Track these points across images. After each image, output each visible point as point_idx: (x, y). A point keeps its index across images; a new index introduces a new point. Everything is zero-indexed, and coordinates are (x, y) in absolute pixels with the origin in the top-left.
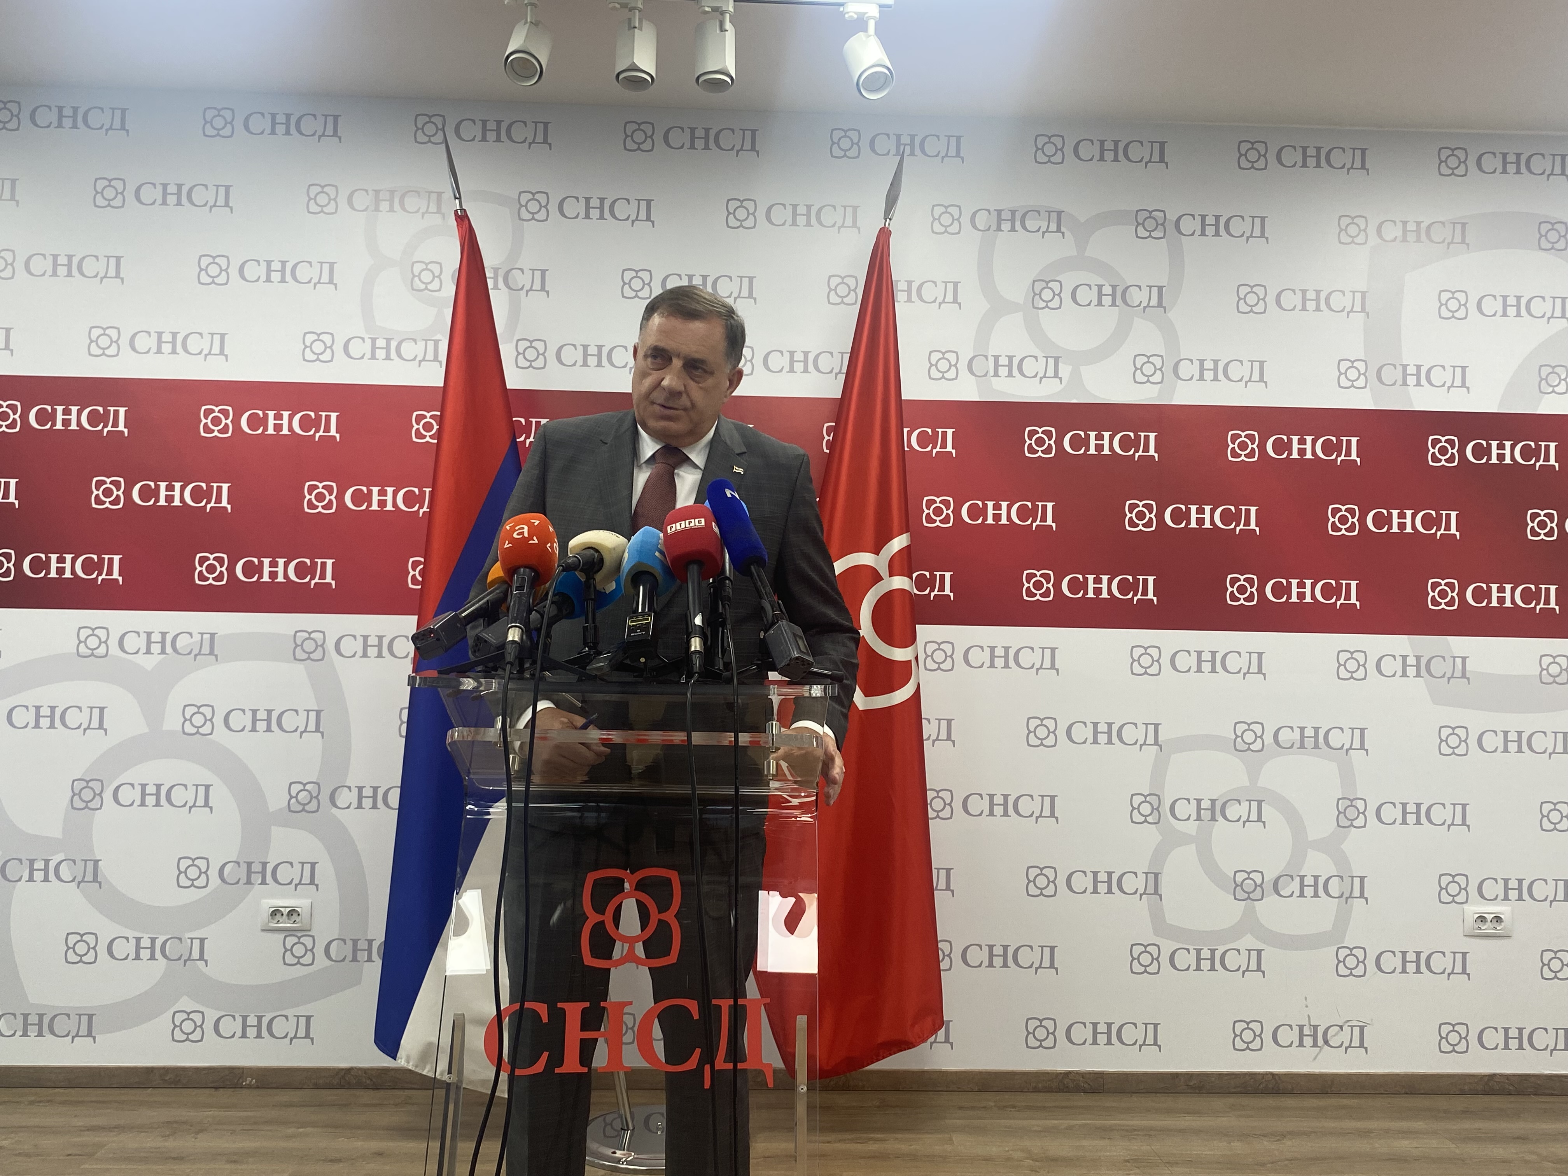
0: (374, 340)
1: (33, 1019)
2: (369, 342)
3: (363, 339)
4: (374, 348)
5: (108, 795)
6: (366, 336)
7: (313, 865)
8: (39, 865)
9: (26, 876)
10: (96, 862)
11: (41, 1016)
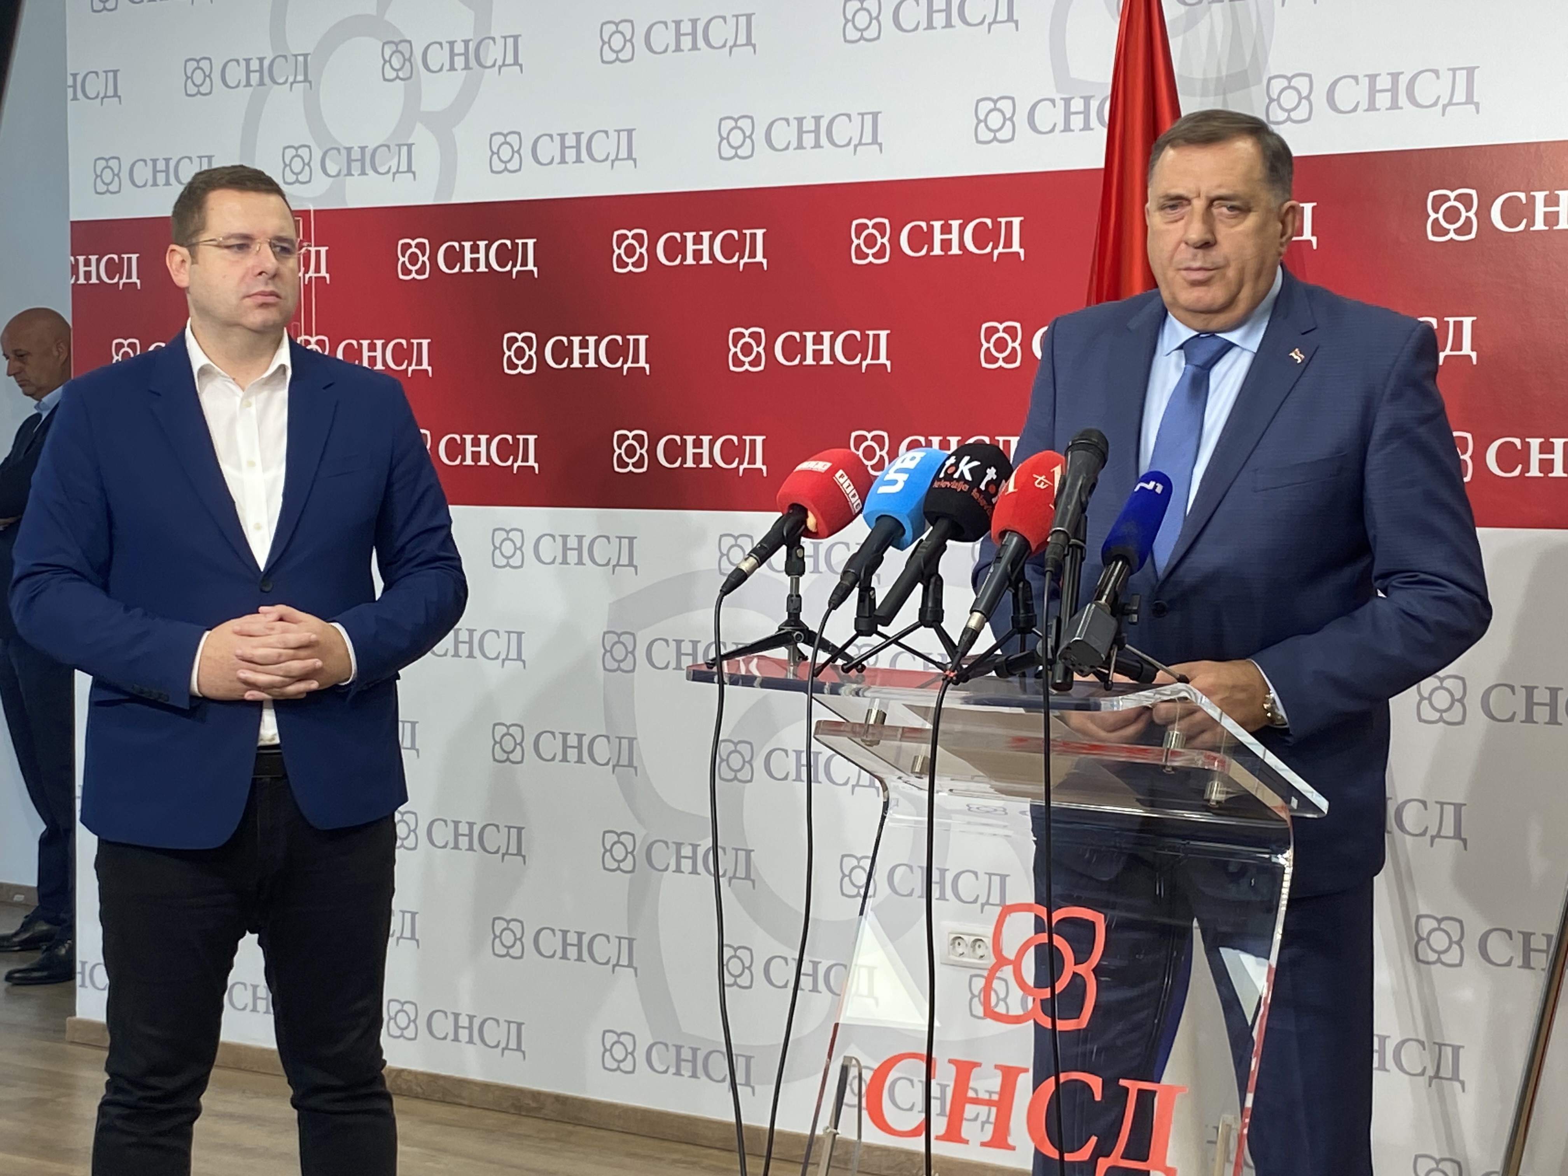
0: (1067, 102)
1: (686, 1054)
2: (1060, 104)
3: (1053, 101)
4: (1068, 114)
5: (759, 763)
6: (1057, 97)
7: (1003, 878)
8: (687, 851)
9: (673, 866)
10: (748, 852)
11: (695, 1051)
